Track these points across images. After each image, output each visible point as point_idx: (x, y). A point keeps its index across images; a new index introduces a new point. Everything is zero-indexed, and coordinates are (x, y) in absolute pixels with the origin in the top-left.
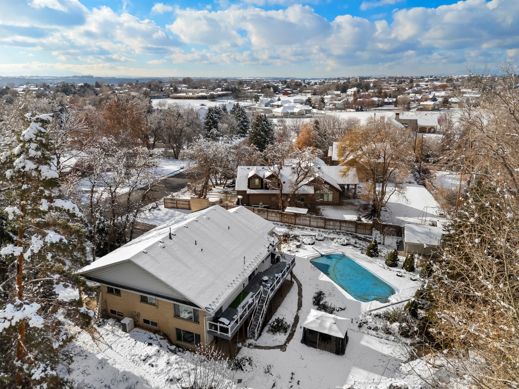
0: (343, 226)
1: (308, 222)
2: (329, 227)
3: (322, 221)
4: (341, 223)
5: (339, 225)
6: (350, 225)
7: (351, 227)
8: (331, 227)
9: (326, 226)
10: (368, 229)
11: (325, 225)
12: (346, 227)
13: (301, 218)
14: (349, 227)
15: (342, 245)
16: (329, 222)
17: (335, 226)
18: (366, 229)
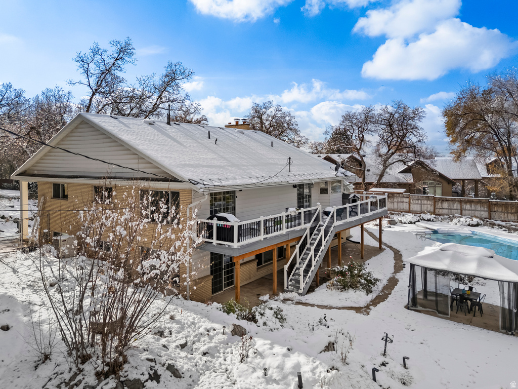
0: (465, 210)
1: (406, 206)
2: (441, 211)
3: (429, 202)
4: (463, 204)
5: (459, 207)
6: (478, 207)
7: (481, 211)
8: (444, 211)
9: (437, 211)
10: (512, 213)
11: (435, 208)
12: (472, 210)
13: (395, 200)
14: (476, 210)
15: (469, 225)
16: (441, 203)
17: (451, 209)
18: (508, 213)
